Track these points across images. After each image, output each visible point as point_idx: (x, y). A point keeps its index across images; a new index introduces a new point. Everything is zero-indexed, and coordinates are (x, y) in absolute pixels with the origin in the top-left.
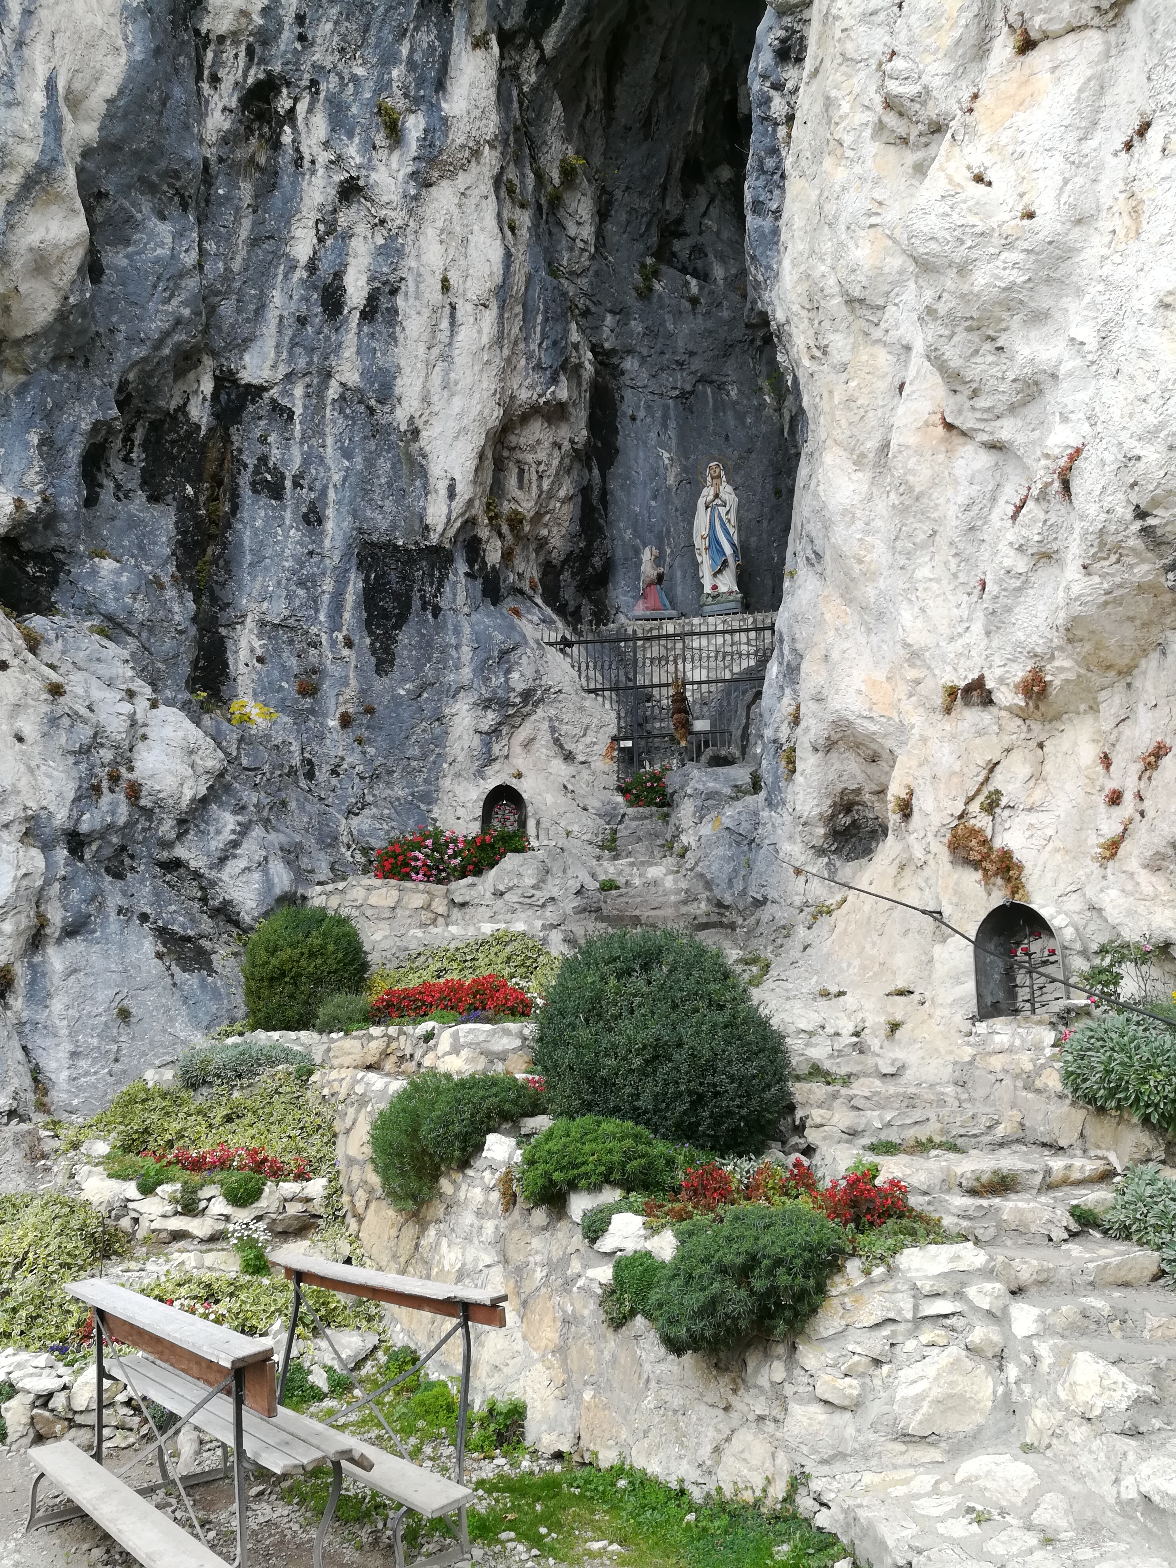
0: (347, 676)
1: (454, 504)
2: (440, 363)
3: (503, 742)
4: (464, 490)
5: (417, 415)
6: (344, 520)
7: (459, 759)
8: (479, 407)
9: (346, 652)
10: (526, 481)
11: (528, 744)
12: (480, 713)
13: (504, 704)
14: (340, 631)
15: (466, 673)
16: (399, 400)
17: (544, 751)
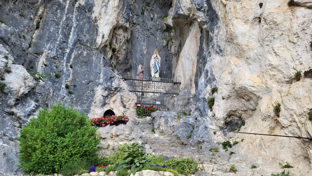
0: (69, 75)
1: (103, 40)
2: (104, 7)
3: (108, 100)
4: (106, 37)
5: (97, 17)
6: (75, 36)
7: (97, 102)
8: (112, 20)
9: (70, 69)
10: (117, 42)
11: (114, 101)
12: (104, 91)
13: (110, 90)
14: (69, 63)
15: (101, 81)
16: (94, 12)
17: (118, 104)
